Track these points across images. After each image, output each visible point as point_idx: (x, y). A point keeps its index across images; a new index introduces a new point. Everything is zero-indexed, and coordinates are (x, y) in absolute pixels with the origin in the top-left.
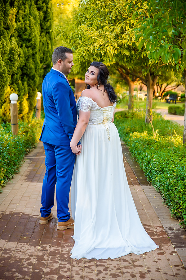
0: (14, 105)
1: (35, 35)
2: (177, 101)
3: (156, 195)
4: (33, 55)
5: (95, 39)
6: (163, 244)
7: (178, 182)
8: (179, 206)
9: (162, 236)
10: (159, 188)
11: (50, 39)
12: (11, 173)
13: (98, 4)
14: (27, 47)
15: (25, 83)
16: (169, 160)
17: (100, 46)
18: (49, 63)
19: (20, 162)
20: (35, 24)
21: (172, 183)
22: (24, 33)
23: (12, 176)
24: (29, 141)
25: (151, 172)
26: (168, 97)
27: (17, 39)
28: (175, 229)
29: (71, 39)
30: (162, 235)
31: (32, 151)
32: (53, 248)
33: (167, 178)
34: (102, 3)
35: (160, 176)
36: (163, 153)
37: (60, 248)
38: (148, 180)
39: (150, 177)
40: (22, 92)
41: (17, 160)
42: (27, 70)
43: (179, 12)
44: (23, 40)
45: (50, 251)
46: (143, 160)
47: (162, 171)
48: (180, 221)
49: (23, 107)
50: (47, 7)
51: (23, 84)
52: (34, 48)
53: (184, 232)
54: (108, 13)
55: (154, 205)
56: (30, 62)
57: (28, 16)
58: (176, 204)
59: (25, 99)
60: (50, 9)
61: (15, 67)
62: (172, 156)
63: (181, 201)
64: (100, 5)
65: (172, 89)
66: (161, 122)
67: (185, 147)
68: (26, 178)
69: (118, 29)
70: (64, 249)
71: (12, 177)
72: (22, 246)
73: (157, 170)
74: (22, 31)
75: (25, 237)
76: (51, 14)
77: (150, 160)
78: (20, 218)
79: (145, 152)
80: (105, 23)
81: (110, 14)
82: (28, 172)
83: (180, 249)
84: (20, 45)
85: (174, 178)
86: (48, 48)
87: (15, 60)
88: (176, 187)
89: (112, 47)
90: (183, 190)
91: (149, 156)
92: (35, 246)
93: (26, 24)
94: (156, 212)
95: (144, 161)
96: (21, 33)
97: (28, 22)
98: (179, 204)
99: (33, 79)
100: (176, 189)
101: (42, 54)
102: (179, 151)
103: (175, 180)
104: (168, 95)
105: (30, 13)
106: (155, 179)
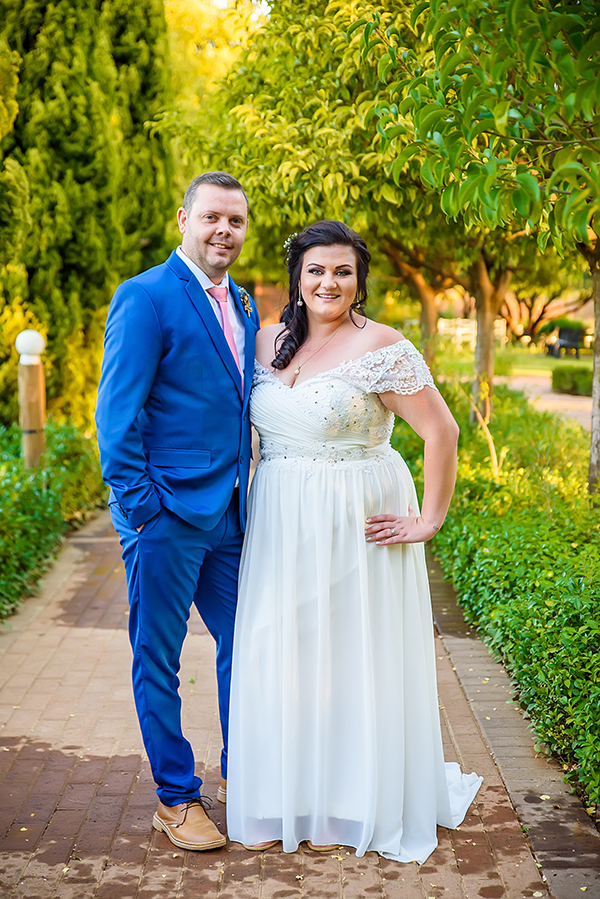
0: (31, 368)
1: (106, 143)
2: (581, 351)
3: (489, 674)
4: (100, 205)
5: (283, 151)
6: (500, 855)
7: (559, 632)
8: (561, 715)
9: (501, 823)
10: (499, 649)
11: (163, 154)
12: (8, 596)
13: (295, 34)
14: (80, 180)
15: (74, 297)
16: (534, 551)
17: (302, 172)
18: (159, 233)
19: (46, 557)
20: (105, 105)
21: (539, 635)
22: (68, 133)
23: (13, 605)
24: (83, 487)
25: (475, 590)
26: (554, 339)
27: (46, 156)
28: (548, 797)
29: (213, 152)
30: (502, 821)
31: (93, 518)
32: (113, 872)
33: (523, 616)
34: (307, 31)
35: (502, 606)
36: (518, 529)
37: (138, 871)
38: (467, 619)
39: (474, 608)
40: (63, 325)
41: (31, 552)
42: (79, 254)
43: (526, 46)
44: (67, 158)
45: (102, 883)
46: (453, 550)
47: (512, 590)
48: (565, 767)
49: (65, 374)
50: (152, 54)
51: (66, 301)
52: (102, 183)
53: (576, 809)
54: (327, 66)
55: (482, 708)
56: (89, 230)
57: (82, 82)
58: (552, 709)
59: (71, 348)
60: (162, 58)
61: (14, 245)
62: (545, 538)
63: (569, 698)
64: (299, 38)
65: (568, 312)
66: (523, 421)
67: (596, 506)
68: (60, 611)
69: (361, 117)
70: (153, 872)
71: (13, 610)
72: (7, 862)
73: (495, 585)
74: (62, 129)
75: (24, 829)
76: (165, 76)
77: (475, 551)
78: (19, 755)
79: (459, 522)
80: (320, 97)
81: (335, 69)
82: (70, 590)
83: (561, 873)
84: (56, 174)
85: (548, 619)
86: (155, 183)
87: (17, 222)
88: (553, 651)
89: (340, 178)
90: (576, 659)
91: (471, 539)
92: (52, 863)
93: (75, 106)
94: (484, 735)
95: (456, 552)
96: (59, 136)
97: (81, 100)
98: (561, 710)
99: (100, 285)
100: (551, 655)
101: (136, 204)
102: (571, 520)
103: (550, 625)
104: (552, 330)
105: (90, 72)
106: (488, 618)
